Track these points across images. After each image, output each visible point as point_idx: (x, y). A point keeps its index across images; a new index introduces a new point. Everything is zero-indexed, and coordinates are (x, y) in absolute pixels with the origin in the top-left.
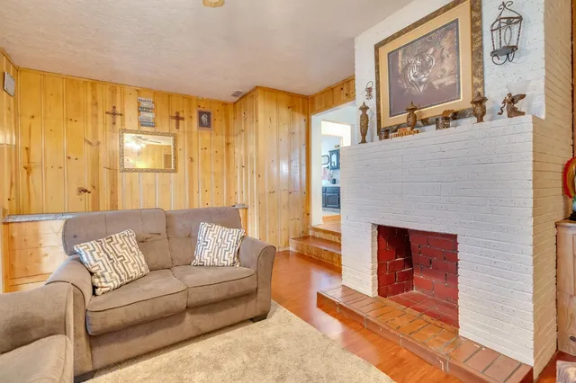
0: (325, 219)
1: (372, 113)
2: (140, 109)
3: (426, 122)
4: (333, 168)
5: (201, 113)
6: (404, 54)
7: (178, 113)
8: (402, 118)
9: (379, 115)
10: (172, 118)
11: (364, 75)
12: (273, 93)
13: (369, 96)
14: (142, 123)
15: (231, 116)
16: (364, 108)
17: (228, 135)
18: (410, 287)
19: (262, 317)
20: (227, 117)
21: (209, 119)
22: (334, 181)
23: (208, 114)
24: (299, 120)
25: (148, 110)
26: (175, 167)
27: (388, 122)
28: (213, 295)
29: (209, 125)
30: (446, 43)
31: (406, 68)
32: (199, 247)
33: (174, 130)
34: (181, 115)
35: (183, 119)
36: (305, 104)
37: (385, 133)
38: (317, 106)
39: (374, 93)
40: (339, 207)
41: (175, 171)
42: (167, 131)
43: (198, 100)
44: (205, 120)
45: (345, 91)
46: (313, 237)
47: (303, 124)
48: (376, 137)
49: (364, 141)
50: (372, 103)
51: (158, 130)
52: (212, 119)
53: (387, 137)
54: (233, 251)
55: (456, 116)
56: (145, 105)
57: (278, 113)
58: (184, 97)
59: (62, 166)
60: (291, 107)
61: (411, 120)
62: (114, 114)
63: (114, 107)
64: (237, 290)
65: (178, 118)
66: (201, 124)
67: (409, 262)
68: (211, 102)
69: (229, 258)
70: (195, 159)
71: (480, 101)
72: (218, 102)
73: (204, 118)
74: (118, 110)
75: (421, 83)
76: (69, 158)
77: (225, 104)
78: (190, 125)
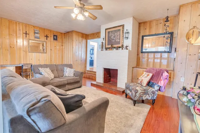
0: (90, 68)
1: (104, 44)
2: (35, 33)
3: (114, 48)
4: (91, 54)
5: (54, 36)
6: (111, 33)
7: (47, 35)
8: (110, 46)
9: (105, 45)
10: (45, 36)
11: (103, 34)
12: (78, 33)
13: (104, 40)
14: (36, 37)
15: (63, 37)
16: (102, 43)
17: (62, 43)
18: (110, 81)
19: (80, 87)
20: (62, 38)
21: (57, 37)
22: (91, 58)
23: (56, 36)
24: (84, 41)
25: (37, 33)
26: (46, 51)
27: (107, 46)
28: (72, 81)
29: (56, 40)
30: (118, 33)
31: (111, 36)
32: (65, 73)
33: (46, 40)
34: (48, 36)
35: (49, 37)
36: (86, 36)
37: (106, 49)
38: (89, 38)
39: (105, 39)
40: (93, 66)
41: (46, 53)
42: (43, 40)
43: (53, 31)
44: (55, 38)
45: (97, 35)
46: (87, 73)
47: (85, 42)
48: (105, 49)
49: (102, 50)
50: (104, 42)
51: (40, 40)
52: (58, 38)
53: (107, 50)
54: (73, 74)
55: (119, 47)
56: (36, 31)
57: (79, 38)
58: (49, 30)
59: (8, 49)
60: (82, 37)
61: (112, 47)
62: (26, 34)
63: (26, 32)
64: (76, 81)
65: (47, 37)
66: (54, 39)
67: (110, 76)
68: (57, 32)
69: (72, 75)
70: (52, 49)
71: (123, 46)
72: (59, 32)
73: (55, 37)
74: (27, 33)
75: (114, 40)
76: (11, 47)
77: (62, 33)
78: (51, 39)
